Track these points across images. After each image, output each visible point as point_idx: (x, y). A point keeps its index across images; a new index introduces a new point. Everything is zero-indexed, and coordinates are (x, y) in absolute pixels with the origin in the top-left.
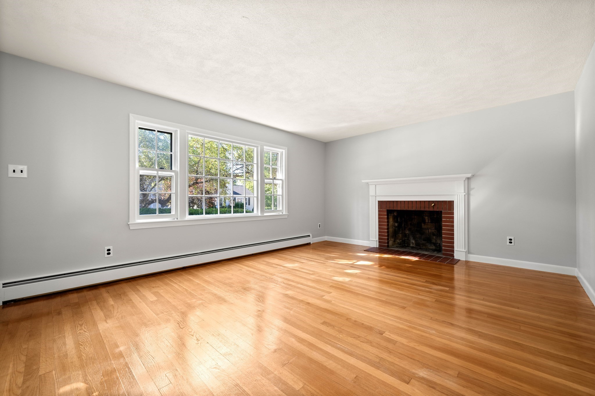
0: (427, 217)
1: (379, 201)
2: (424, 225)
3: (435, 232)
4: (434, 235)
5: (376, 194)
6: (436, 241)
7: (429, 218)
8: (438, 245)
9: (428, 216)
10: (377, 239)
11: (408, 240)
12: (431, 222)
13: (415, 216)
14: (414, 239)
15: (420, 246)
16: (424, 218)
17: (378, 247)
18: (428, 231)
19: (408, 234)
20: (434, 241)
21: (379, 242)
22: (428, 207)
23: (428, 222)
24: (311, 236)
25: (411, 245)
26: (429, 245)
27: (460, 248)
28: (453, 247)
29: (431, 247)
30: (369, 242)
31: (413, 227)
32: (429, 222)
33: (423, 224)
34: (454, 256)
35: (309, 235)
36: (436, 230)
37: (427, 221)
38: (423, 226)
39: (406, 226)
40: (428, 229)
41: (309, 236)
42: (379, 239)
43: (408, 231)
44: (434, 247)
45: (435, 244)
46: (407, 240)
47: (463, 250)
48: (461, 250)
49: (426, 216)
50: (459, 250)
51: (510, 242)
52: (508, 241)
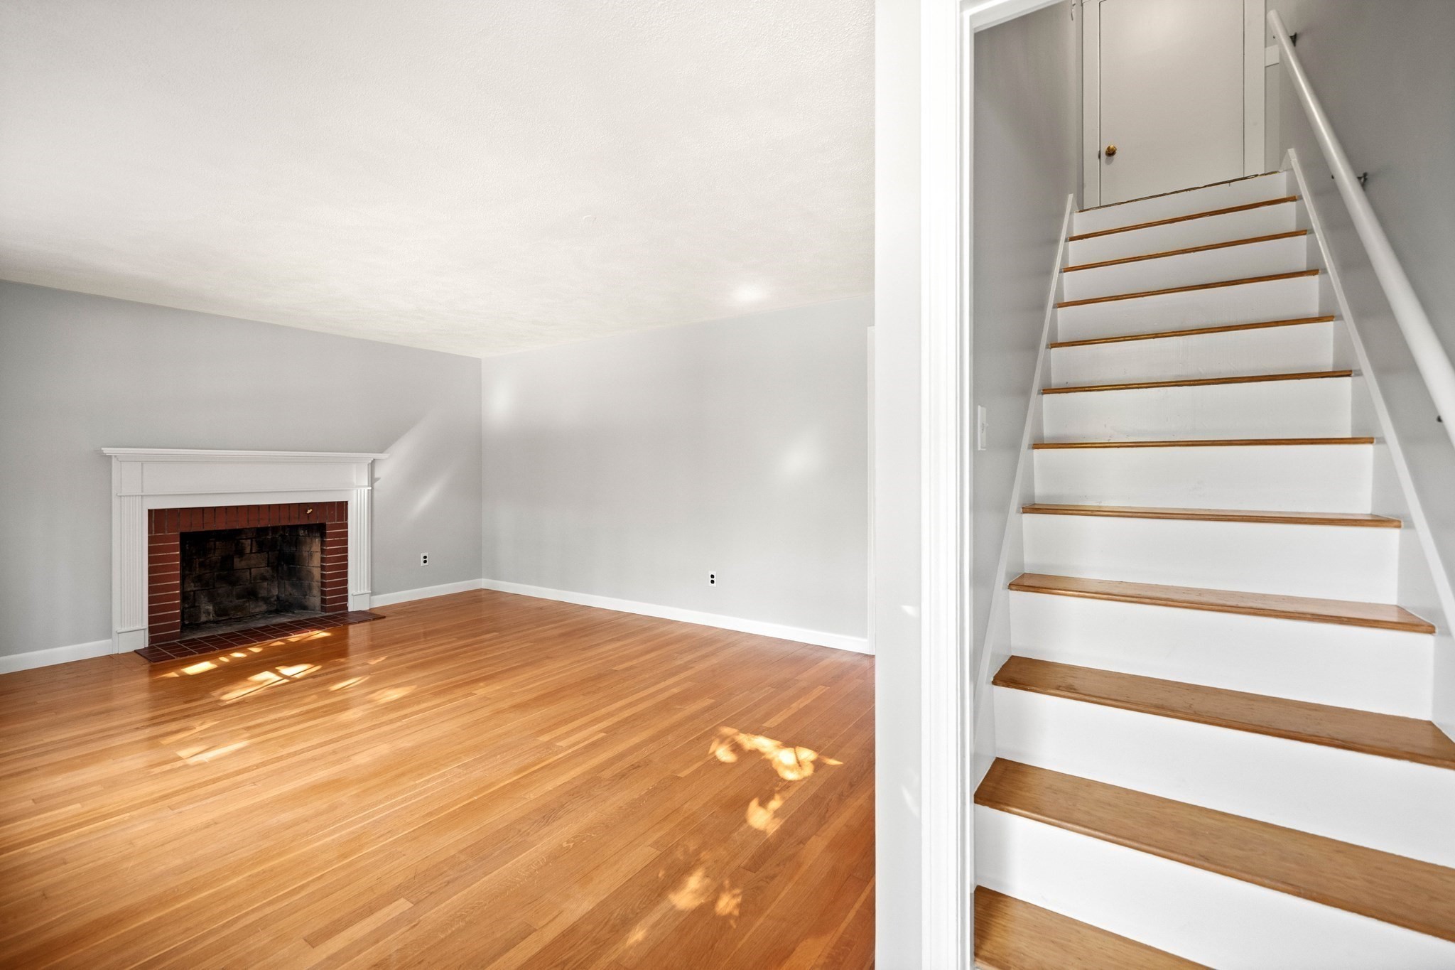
0: (249, 541)
1: (149, 510)
2: (240, 561)
3: (268, 572)
4: (264, 579)
5: (142, 491)
6: (269, 591)
7: (254, 544)
8: (272, 600)
9: (251, 539)
10: (146, 625)
11: (194, 606)
12: (260, 551)
13: (217, 543)
14: (212, 599)
15: (229, 615)
16: (242, 544)
17: (147, 646)
18: (250, 574)
19: (194, 591)
20: (263, 593)
21: (151, 630)
22: (297, 516)
23: (251, 553)
25: (203, 618)
26: (252, 606)
27: (360, 589)
28: (346, 591)
29: (257, 610)
31: (208, 571)
32: (253, 551)
33: (236, 560)
34: (347, 608)
36: (268, 566)
37: (248, 550)
38: (238, 563)
39: (187, 572)
40: (250, 569)
42: (151, 620)
43: (192, 584)
44: (264, 607)
45: (266, 600)
46: (188, 608)
47: (366, 591)
48: (362, 592)
49: (246, 539)
50: (359, 592)
51: (425, 562)
52: (423, 560)
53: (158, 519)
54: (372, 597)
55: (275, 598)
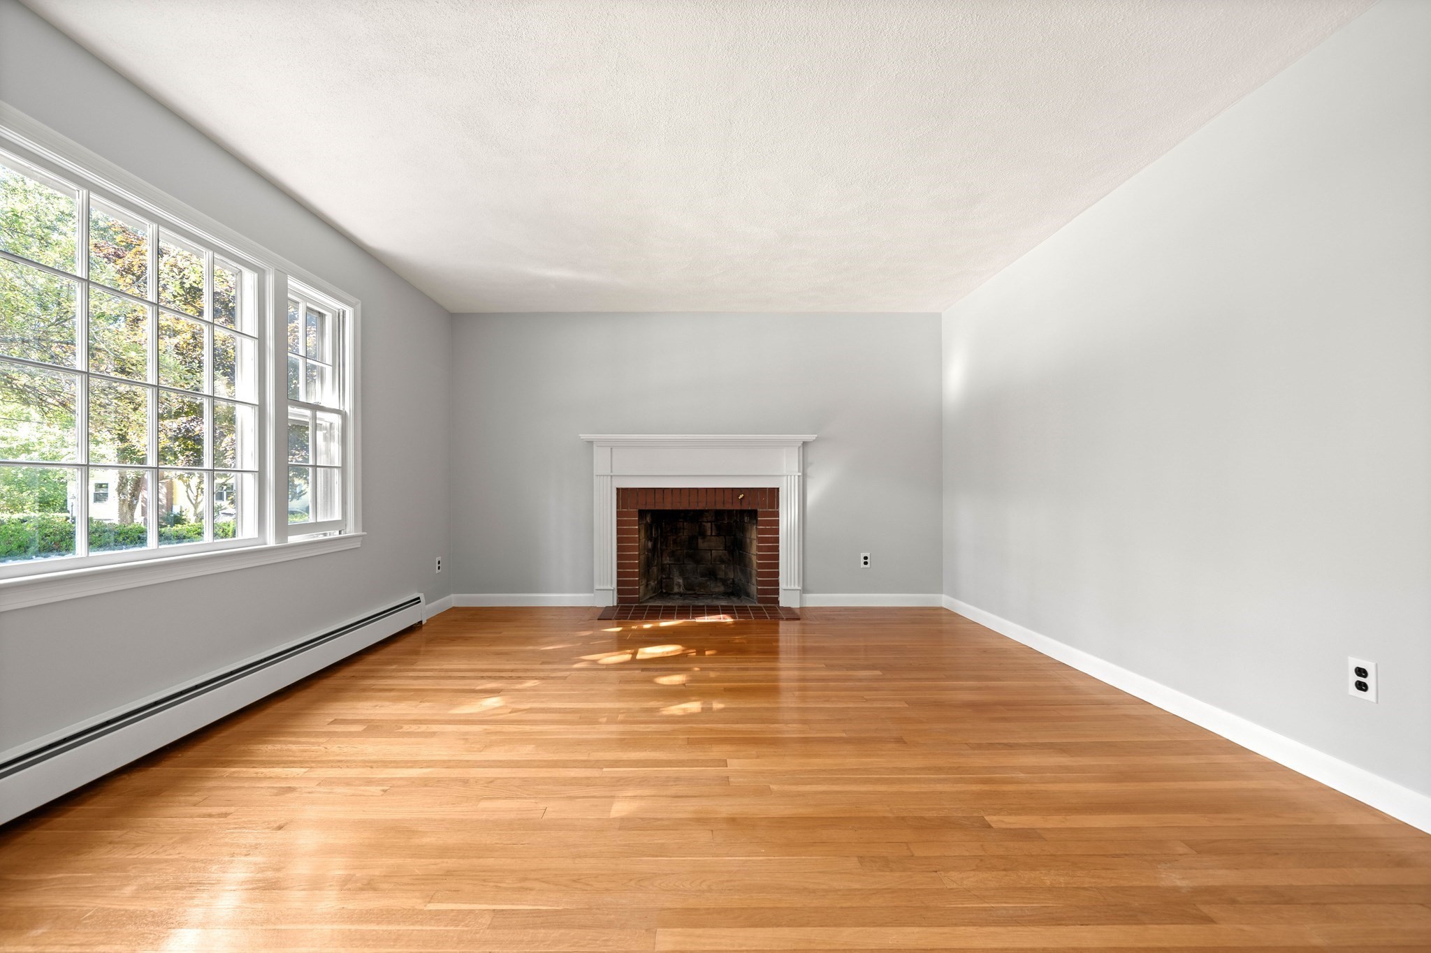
0: (709, 524)
1: (617, 489)
2: (703, 542)
3: (725, 555)
4: (722, 561)
5: (611, 472)
6: (726, 574)
7: (713, 526)
8: (729, 582)
9: (711, 522)
10: (615, 585)
11: (669, 578)
12: (718, 535)
13: (685, 524)
14: (682, 574)
15: (694, 590)
16: (704, 526)
17: (615, 604)
18: (711, 555)
19: (669, 564)
20: (721, 575)
21: (619, 592)
22: (731, 501)
23: (711, 535)
24: (422, 599)
25: (676, 590)
26: (712, 585)
27: (791, 585)
28: (777, 583)
29: (717, 590)
30: (593, 595)
31: (679, 548)
32: (713, 534)
33: (700, 541)
34: (778, 602)
35: (419, 598)
36: (725, 550)
37: (709, 533)
38: (702, 544)
39: (664, 547)
40: (711, 550)
41: (417, 600)
42: (619, 583)
43: (668, 558)
44: (722, 589)
45: (724, 582)
46: (665, 578)
47: (797, 587)
48: (793, 587)
49: (708, 522)
50: (789, 587)
51: (866, 563)
52: (863, 561)
53: (624, 495)
54: (804, 595)
55: (731, 580)
